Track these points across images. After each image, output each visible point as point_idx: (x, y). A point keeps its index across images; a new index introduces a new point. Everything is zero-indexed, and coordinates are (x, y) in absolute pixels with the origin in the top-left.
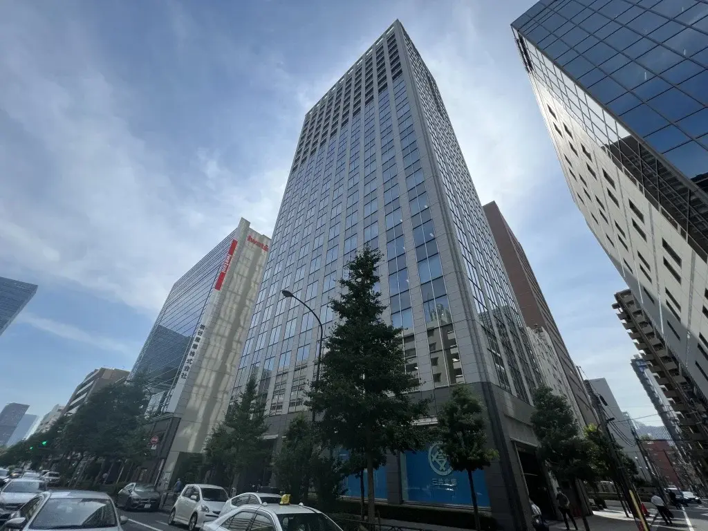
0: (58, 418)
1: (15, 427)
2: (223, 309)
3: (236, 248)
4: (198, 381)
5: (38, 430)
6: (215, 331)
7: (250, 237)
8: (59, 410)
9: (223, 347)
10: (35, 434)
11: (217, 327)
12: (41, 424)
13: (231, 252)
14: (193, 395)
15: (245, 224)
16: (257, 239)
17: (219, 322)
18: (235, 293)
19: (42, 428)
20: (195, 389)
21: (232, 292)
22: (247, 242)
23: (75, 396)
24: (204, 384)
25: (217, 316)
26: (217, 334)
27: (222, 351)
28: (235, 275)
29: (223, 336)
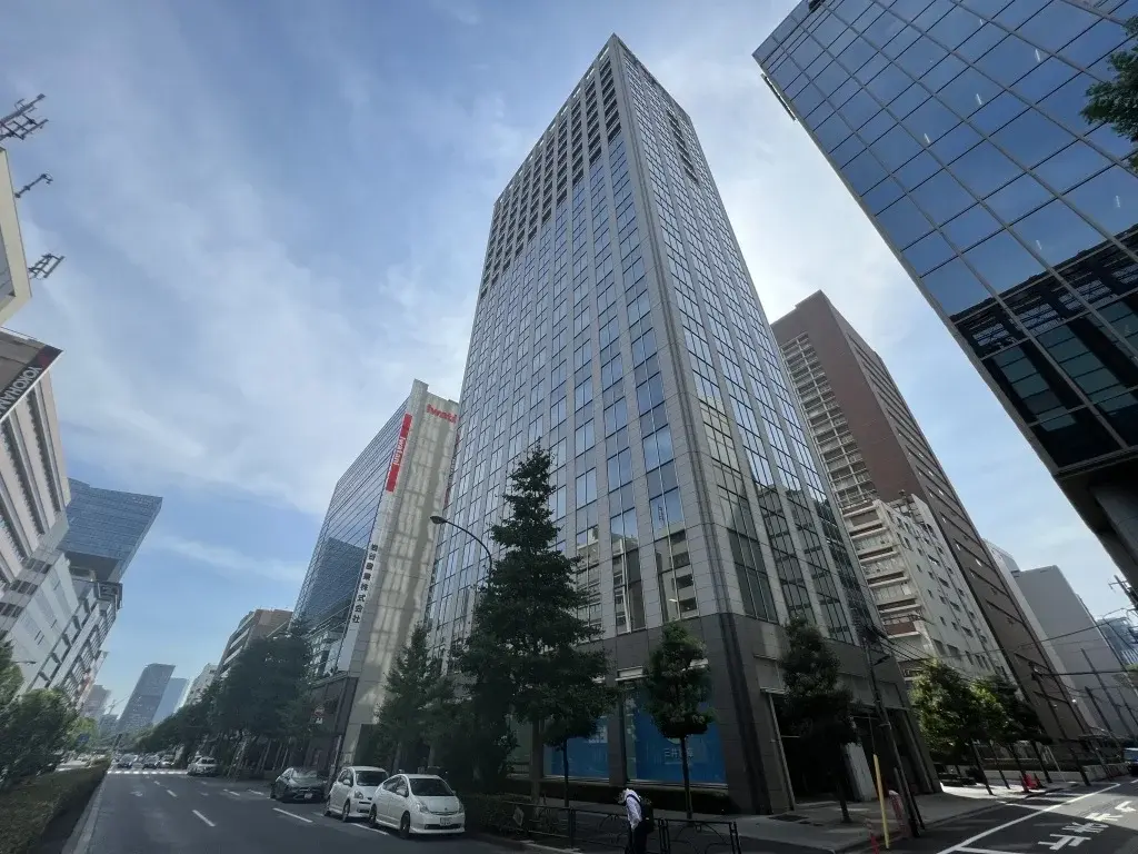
0: (209, 684)
1: (159, 698)
2: (401, 518)
3: (411, 426)
4: (377, 626)
5: (188, 700)
6: (394, 552)
7: (429, 406)
8: (212, 672)
9: (407, 573)
10: (185, 707)
11: (396, 545)
12: (192, 692)
13: (404, 434)
14: (373, 646)
15: (421, 387)
16: (441, 409)
17: (398, 538)
18: (415, 493)
19: (193, 697)
20: (374, 637)
21: (412, 492)
22: (427, 415)
23: (229, 652)
24: (386, 628)
25: (393, 531)
26: (398, 556)
27: (406, 579)
28: (414, 468)
29: (405, 558)
